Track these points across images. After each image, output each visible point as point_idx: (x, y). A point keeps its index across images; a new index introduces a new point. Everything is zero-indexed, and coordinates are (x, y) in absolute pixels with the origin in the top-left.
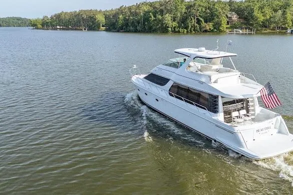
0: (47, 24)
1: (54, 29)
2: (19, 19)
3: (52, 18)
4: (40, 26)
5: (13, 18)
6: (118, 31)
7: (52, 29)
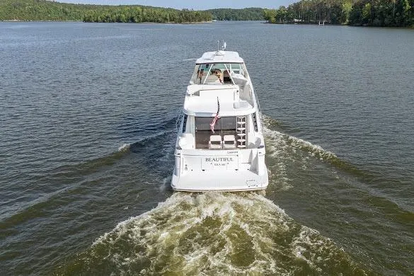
0: (283, 17)
1: (290, 23)
2: (258, 10)
3: (289, 8)
4: (273, 19)
5: (252, 9)
6: (362, 26)
7: (288, 23)
